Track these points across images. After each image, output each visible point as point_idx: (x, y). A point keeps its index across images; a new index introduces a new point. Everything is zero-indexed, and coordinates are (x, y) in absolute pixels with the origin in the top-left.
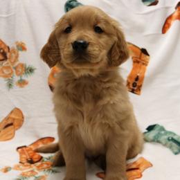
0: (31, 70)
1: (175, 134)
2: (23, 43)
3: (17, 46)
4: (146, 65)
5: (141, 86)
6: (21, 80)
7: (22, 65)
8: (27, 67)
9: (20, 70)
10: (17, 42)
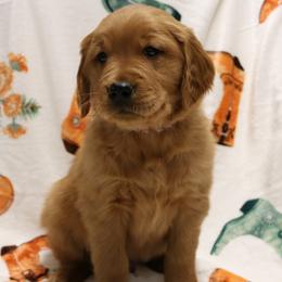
0: (34, 109)
2: (22, 57)
3: (12, 62)
4: (240, 90)
5: (234, 129)
6: (14, 124)
7: (18, 98)
8: (27, 101)
9: (14, 106)
10: (11, 54)
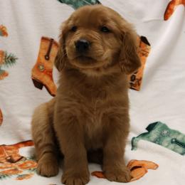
1: (179, 133)
2: (3, 27)
4: (147, 56)
5: (141, 79)
7: (2, 53)
